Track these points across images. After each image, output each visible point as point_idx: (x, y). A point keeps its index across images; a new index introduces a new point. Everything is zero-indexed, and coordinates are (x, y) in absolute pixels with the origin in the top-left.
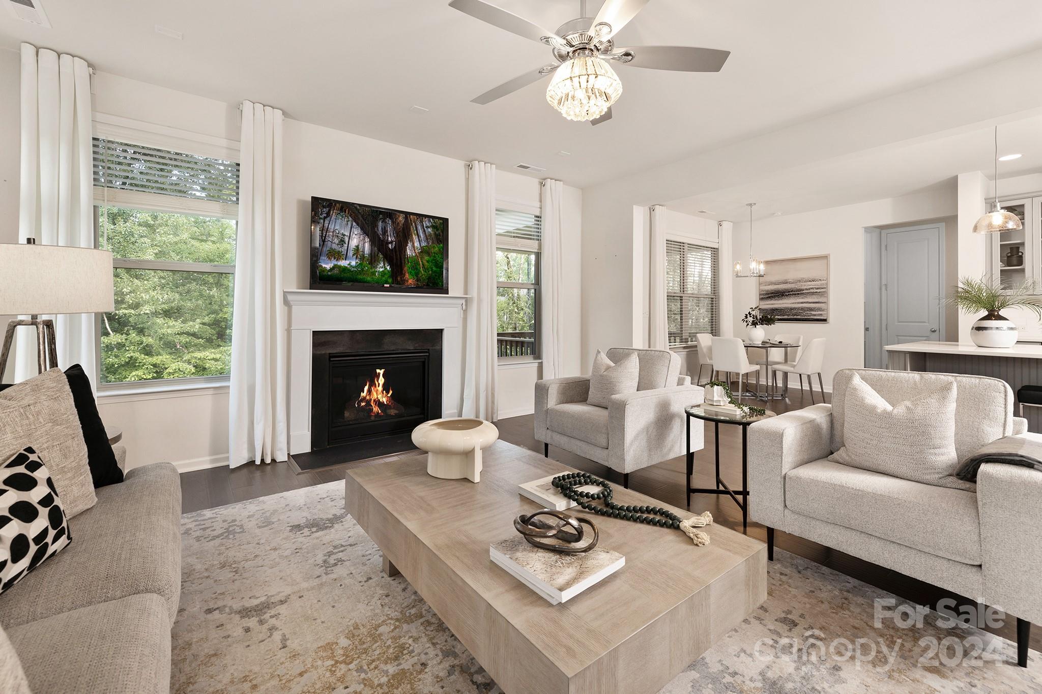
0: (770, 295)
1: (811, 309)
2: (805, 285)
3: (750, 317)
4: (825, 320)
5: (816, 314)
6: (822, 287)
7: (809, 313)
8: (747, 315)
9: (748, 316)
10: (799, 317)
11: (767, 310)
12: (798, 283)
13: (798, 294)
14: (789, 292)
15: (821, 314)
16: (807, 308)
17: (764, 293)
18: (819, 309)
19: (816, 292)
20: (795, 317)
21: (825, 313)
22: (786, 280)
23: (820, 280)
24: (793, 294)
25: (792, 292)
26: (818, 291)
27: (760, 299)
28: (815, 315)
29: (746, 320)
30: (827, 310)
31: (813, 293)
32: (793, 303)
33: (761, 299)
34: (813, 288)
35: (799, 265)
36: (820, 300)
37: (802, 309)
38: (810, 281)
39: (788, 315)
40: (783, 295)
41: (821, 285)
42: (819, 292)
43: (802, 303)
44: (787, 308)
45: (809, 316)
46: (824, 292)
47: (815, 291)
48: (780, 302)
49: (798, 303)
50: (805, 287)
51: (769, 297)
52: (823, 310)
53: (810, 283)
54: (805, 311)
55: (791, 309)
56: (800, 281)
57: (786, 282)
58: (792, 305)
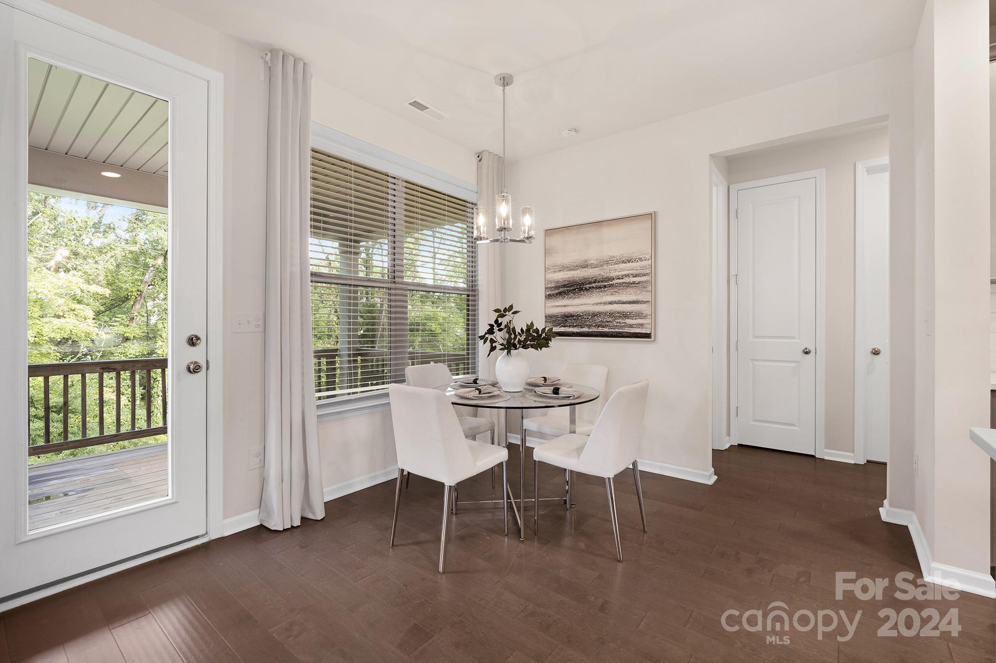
0: (561, 289)
1: (625, 315)
2: (615, 270)
3: (500, 330)
4: (647, 336)
5: (633, 325)
6: (643, 272)
7: (622, 321)
8: (491, 325)
9: (496, 328)
10: (606, 330)
11: (556, 316)
12: (605, 267)
13: (605, 287)
14: (590, 283)
15: (642, 325)
16: (618, 313)
17: (553, 285)
18: (639, 315)
19: (634, 283)
20: (600, 329)
21: (649, 321)
22: (586, 261)
23: (640, 259)
24: (597, 288)
25: (595, 282)
26: (637, 279)
27: (546, 296)
28: (631, 326)
29: (489, 337)
30: (654, 315)
31: (629, 285)
32: (597, 304)
33: (549, 297)
34: (627, 276)
35: (607, 232)
36: (640, 298)
37: (611, 314)
38: (623, 262)
39: (589, 326)
40: (581, 289)
41: (642, 268)
42: (639, 283)
43: (611, 303)
44: (587, 313)
45: (622, 327)
46: (646, 282)
47: (632, 279)
48: (577, 301)
49: (605, 303)
50: (617, 274)
51: (560, 294)
52: (645, 317)
53: (623, 266)
54: (616, 318)
55: (594, 315)
56: (607, 262)
57: (585, 266)
58: (598, 306)
